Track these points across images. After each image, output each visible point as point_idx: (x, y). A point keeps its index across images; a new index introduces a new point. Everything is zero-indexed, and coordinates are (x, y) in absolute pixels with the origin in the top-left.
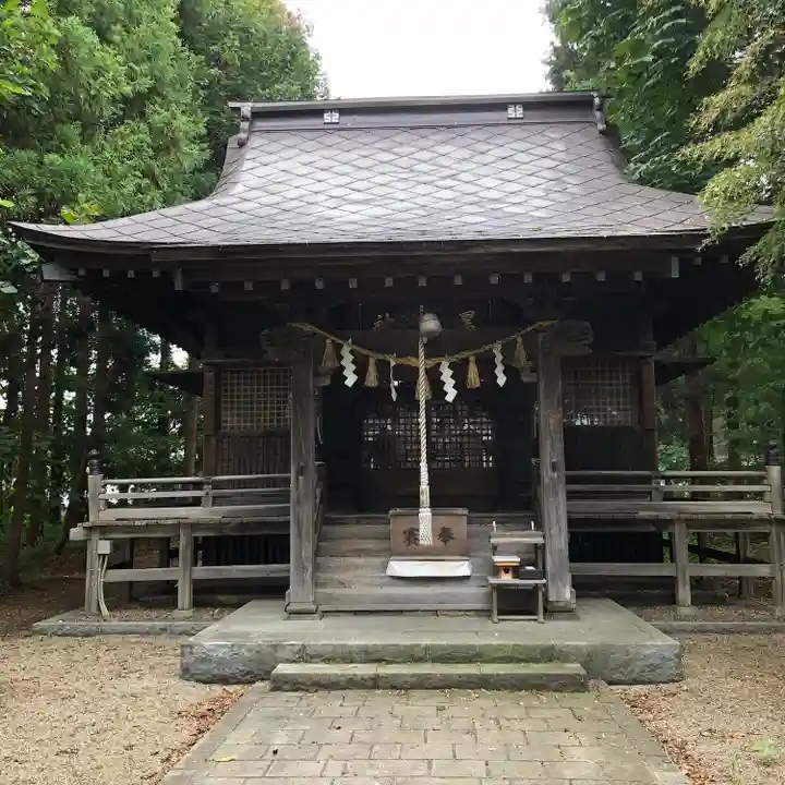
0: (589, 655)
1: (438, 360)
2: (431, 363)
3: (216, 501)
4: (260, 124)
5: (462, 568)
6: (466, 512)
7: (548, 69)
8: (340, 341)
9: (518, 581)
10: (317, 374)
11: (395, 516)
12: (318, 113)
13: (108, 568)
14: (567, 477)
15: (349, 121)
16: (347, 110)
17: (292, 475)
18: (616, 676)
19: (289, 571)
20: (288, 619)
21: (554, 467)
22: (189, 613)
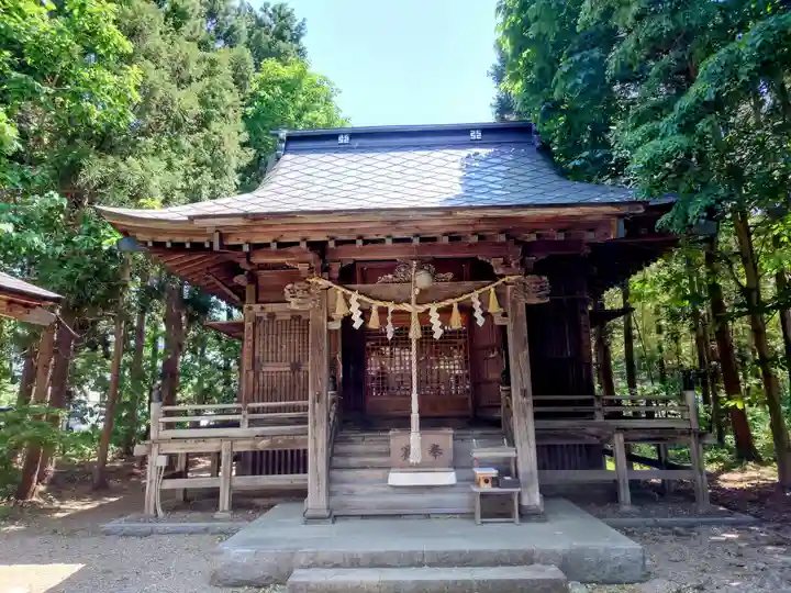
0: (565, 558)
1: (427, 306)
2: (422, 309)
3: (252, 423)
4: (292, 145)
5: (448, 478)
6: (452, 432)
7: (494, 110)
8: (349, 292)
9: (497, 490)
10: (330, 319)
11: (394, 435)
12: (335, 137)
13: (164, 478)
14: (534, 401)
15: (357, 142)
16: (356, 135)
17: (310, 403)
18: (590, 577)
19: (307, 480)
20: (306, 523)
21: (524, 393)
22: (228, 515)
